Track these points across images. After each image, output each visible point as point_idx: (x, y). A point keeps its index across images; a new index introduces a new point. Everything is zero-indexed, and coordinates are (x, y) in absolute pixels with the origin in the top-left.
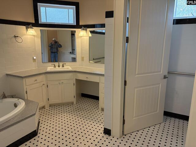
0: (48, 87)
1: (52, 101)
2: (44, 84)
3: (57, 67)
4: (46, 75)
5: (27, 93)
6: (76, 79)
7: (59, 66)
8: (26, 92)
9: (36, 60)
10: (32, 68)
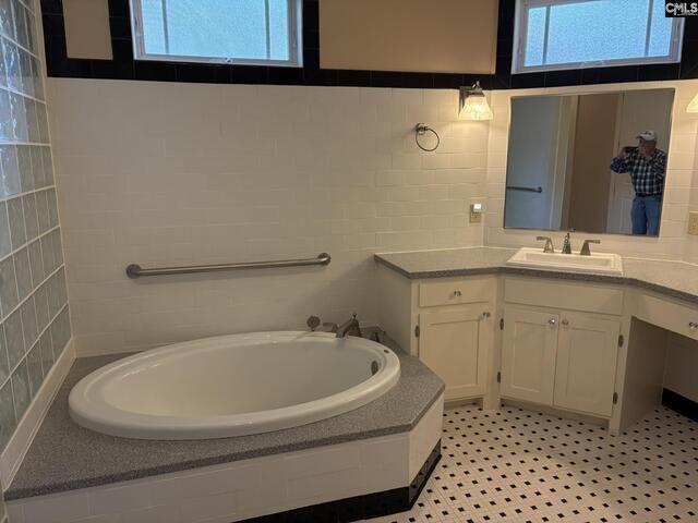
0: (502, 328)
1: (514, 389)
2: (488, 315)
3: (559, 253)
4: (503, 277)
5: (417, 335)
6: (634, 319)
7: (567, 249)
8: (417, 328)
9: (483, 215)
10: (463, 244)
